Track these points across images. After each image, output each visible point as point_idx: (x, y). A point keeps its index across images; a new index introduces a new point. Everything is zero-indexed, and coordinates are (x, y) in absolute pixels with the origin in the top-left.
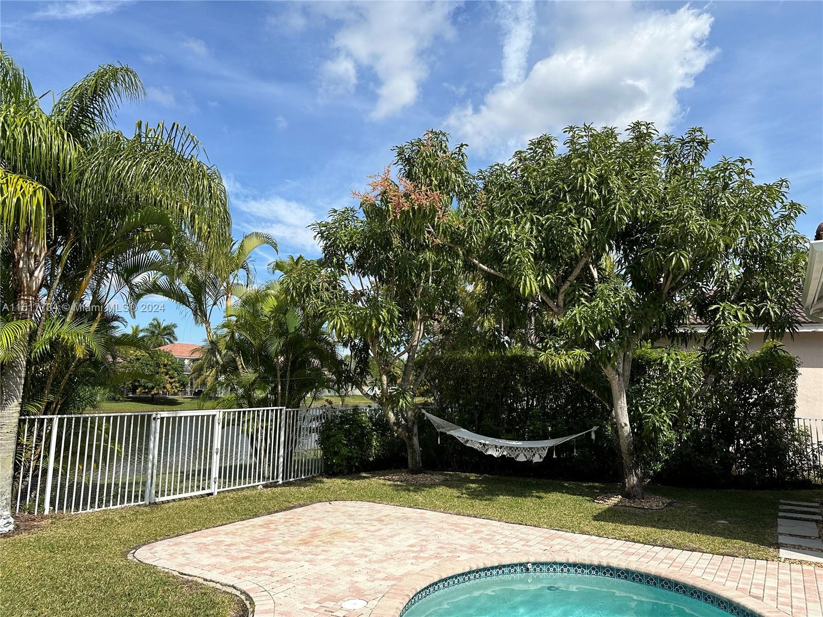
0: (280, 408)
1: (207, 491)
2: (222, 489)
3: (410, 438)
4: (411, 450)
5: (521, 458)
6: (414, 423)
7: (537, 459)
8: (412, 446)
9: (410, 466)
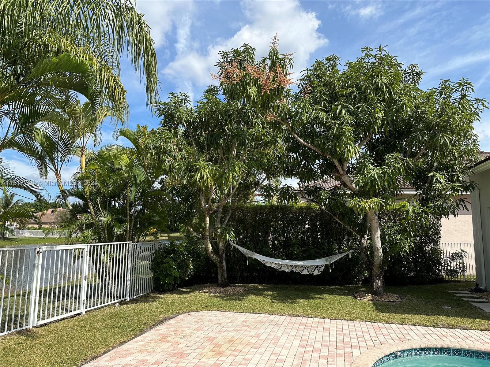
0: (128, 242)
1: (77, 312)
2: (88, 309)
3: (221, 262)
4: (221, 271)
5: (305, 273)
6: (223, 251)
7: (316, 273)
8: (222, 267)
9: (220, 281)
